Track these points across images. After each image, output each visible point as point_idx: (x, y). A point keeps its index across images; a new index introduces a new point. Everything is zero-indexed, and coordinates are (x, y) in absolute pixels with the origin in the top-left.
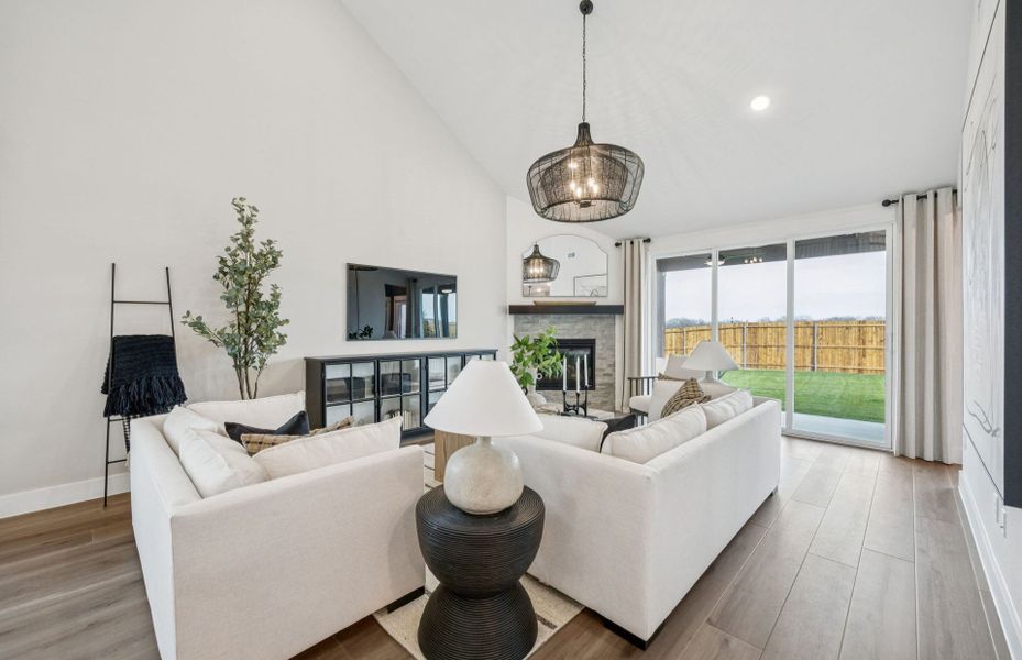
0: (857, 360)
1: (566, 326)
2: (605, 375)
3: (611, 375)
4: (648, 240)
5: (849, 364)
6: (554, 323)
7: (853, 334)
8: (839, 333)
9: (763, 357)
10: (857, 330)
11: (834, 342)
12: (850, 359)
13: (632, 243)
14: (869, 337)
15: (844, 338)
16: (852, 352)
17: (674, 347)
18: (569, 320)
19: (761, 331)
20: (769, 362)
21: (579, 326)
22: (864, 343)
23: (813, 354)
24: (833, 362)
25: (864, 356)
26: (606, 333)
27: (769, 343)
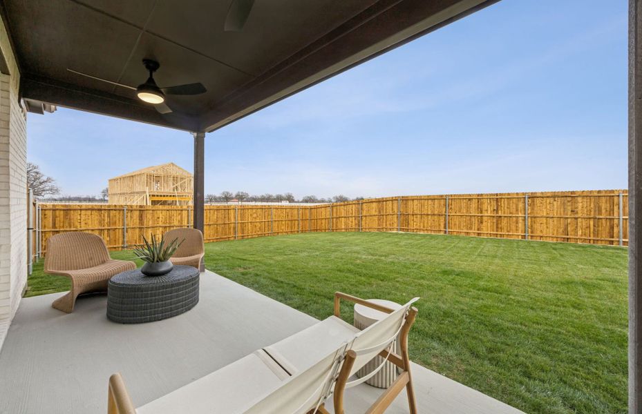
0: (476, 225)
5: (471, 228)
7: (474, 204)
8: (463, 204)
9: (411, 222)
10: (477, 200)
11: (460, 211)
12: (471, 224)
14: (485, 206)
15: (468, 208)
16: (473, 219)
17: (354, 215)
19: (410, 203)
20: (415, 227)
22: (481, 212)
23: (445, 220)
24: (459, 227)
25: (482, 223)
27: (415, 212)
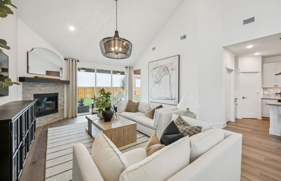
1: (48, 88)
2: (61, 106)
3: (63, 106)
4: (78, 61)
6: (43, 87)
13: (72, 60)
18: (49, 86)
21: (53, 88)
26: (62, 91)
